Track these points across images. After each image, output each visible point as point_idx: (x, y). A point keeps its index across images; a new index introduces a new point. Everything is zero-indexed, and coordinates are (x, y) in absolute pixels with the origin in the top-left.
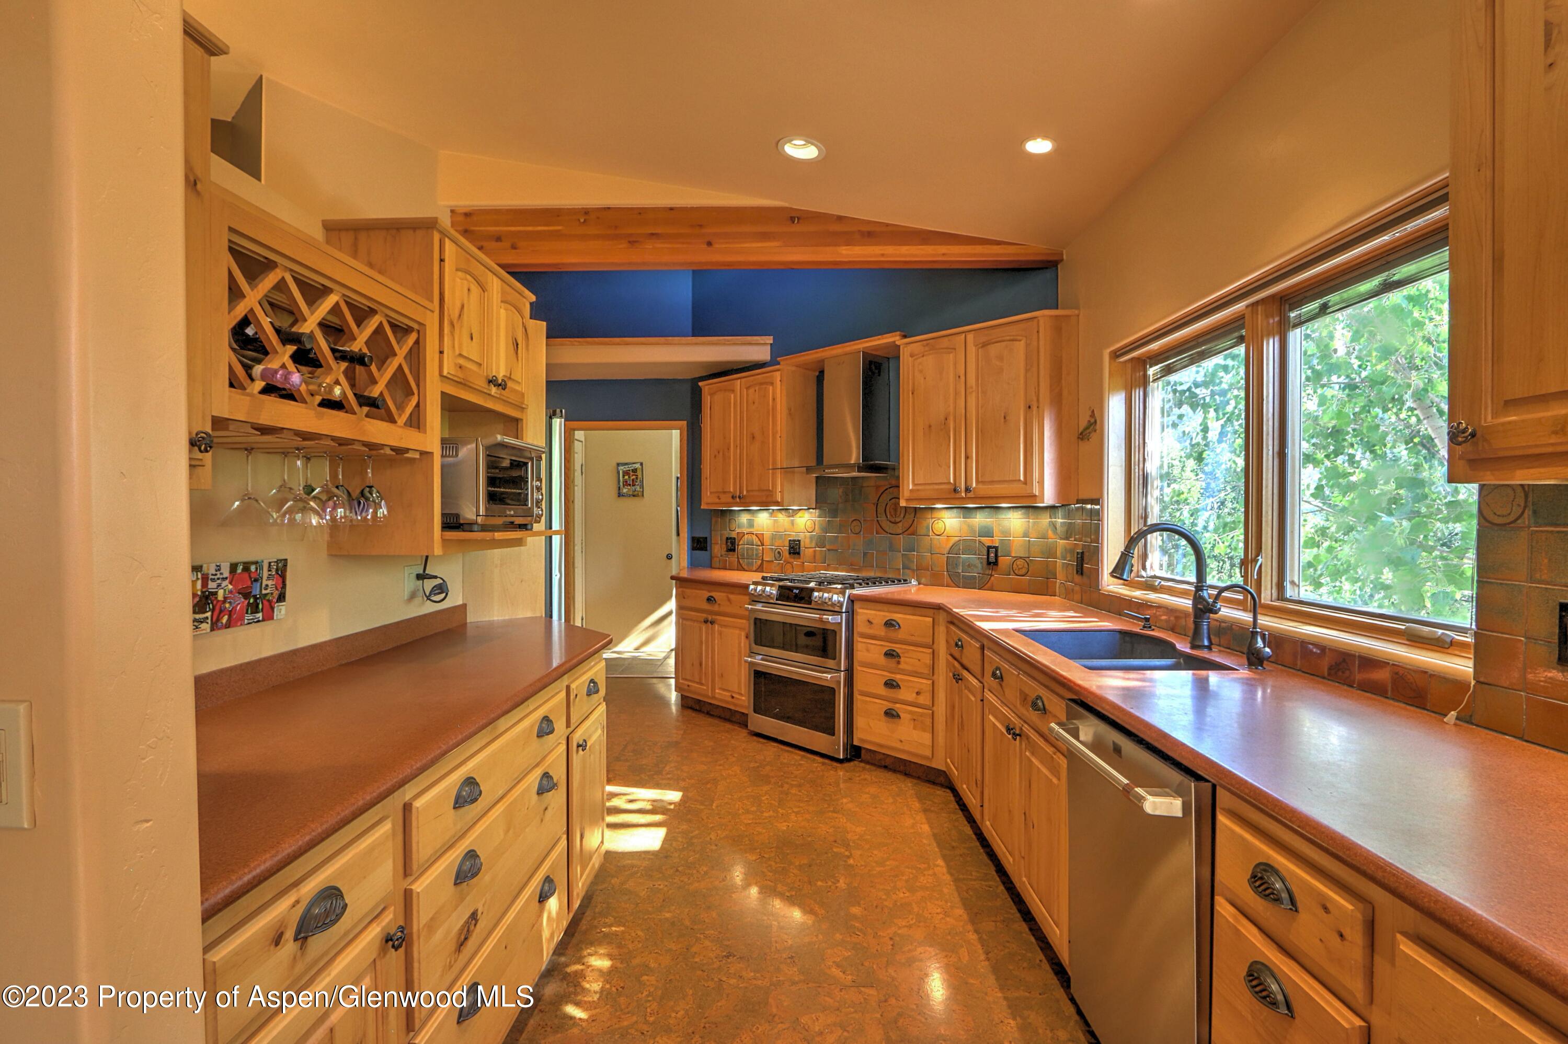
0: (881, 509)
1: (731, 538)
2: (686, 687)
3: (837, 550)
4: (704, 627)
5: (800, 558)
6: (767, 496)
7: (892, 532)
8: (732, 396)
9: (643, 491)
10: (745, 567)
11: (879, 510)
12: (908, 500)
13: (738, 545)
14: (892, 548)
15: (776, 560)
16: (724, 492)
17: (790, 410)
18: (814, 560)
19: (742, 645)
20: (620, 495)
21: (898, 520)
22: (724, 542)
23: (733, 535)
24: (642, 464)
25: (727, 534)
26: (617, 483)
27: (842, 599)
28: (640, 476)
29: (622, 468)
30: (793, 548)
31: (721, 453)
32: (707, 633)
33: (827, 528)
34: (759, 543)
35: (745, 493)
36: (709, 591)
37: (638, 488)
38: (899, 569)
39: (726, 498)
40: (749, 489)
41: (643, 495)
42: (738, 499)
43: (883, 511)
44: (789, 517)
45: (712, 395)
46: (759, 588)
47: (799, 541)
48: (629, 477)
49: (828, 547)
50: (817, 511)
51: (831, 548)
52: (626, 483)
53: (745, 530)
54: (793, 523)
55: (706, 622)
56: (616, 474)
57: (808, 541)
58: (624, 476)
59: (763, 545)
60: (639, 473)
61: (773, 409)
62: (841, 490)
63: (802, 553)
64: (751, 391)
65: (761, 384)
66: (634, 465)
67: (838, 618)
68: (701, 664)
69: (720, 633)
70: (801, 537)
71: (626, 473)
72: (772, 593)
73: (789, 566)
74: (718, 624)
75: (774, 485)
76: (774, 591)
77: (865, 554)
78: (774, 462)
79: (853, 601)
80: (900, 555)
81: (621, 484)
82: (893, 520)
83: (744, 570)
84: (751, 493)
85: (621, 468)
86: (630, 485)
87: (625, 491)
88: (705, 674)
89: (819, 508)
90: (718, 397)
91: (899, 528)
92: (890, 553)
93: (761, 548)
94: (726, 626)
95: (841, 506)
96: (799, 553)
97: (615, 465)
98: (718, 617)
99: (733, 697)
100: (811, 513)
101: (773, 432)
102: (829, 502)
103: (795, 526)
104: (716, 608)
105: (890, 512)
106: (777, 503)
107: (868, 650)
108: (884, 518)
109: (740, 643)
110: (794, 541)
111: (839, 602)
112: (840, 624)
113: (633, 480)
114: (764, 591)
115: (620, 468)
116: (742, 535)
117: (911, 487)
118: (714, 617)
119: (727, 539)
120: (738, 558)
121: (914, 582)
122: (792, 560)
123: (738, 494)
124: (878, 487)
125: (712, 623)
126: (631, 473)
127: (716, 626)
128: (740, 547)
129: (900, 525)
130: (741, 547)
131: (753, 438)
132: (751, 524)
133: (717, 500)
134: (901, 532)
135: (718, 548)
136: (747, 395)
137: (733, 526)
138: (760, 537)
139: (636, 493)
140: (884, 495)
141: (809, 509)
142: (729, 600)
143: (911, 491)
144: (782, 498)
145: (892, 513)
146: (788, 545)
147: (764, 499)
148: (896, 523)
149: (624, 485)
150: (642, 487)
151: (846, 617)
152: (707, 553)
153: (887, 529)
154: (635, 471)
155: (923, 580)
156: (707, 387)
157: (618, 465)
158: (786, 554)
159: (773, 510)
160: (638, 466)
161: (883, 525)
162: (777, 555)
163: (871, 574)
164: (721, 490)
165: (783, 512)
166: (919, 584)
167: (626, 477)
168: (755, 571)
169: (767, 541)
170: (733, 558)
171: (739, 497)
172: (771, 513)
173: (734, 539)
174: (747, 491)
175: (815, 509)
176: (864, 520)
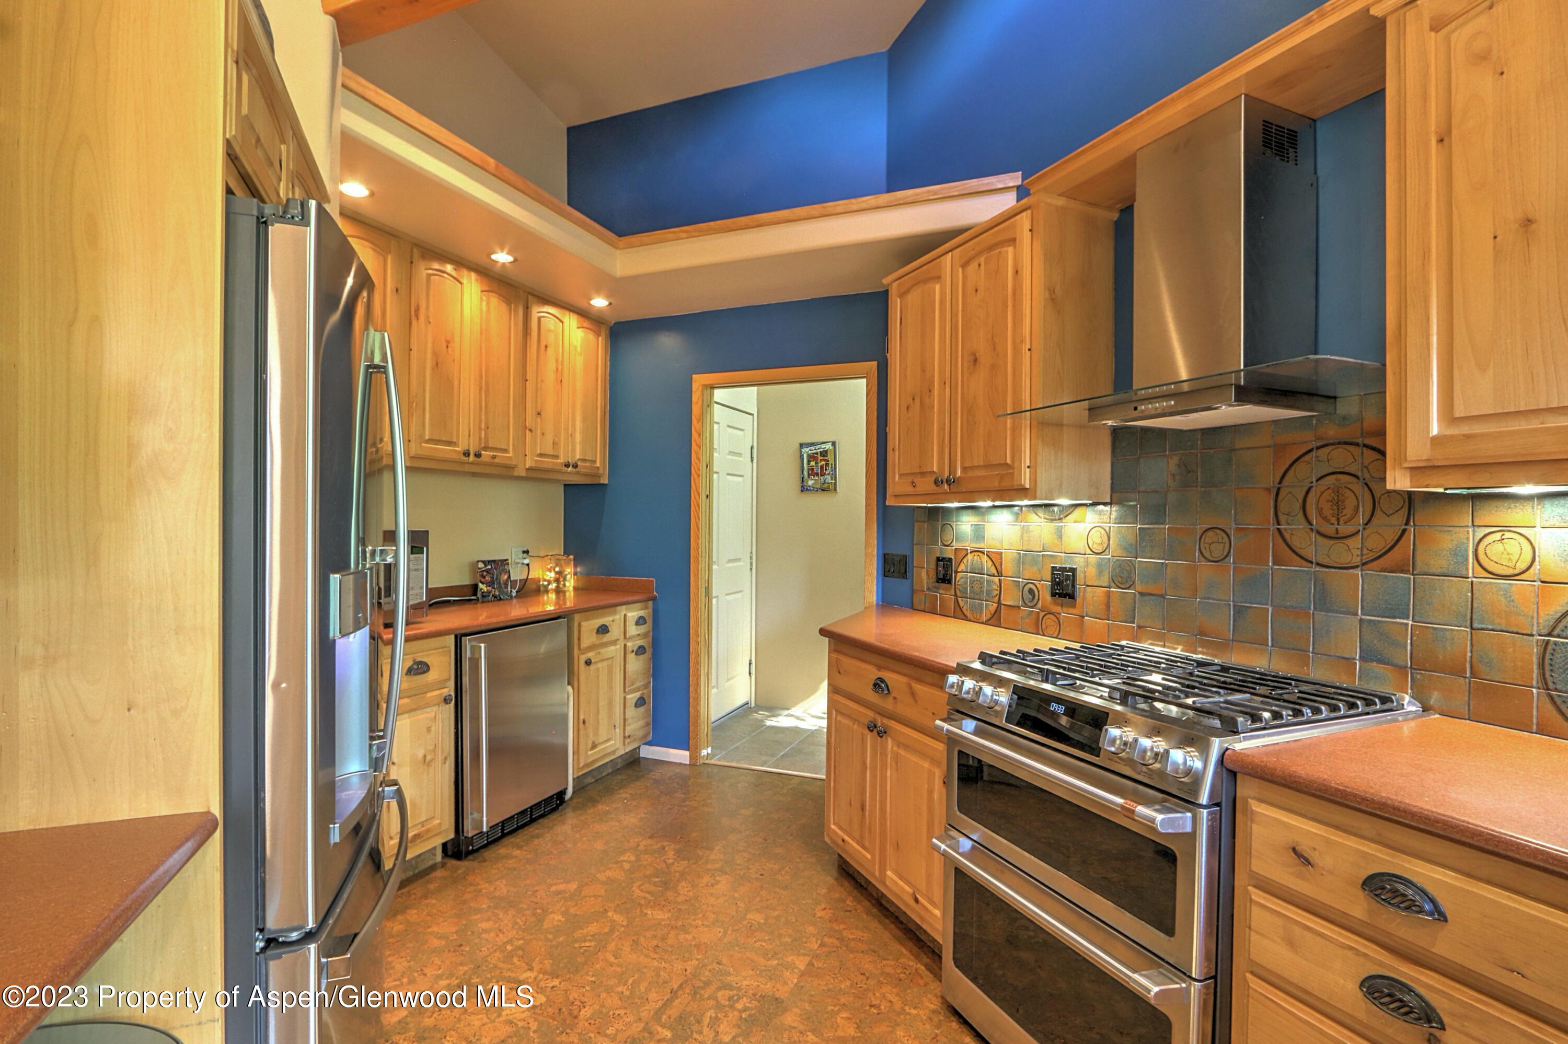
0: (1290, 504)
1: (943, 559)
2: (840, 842)
3: (1163, 596)
4: (869, 737)
5: (1074, 606)
6: (1002, 477)
7: (1325, 561)
8: (937, 287)
9: (835, 484)
10: (968, 614)
11: (1283, 506)
12: (1416, 471)
13: (956, 572)
14: (1324, 601)
15: (1026, 605)
16: (923, 474)
17: (1051, 290)
18: (1107, 612)
19: (936, 796)
20: (804, 489)
21: (1344, 529)
22: (933, 565)
23: (949, 553)
24: (834, 444)
25: (939, 550)
26: (799, 472)
27: (1198, 764)
28: (831, 461)
29: (807, 450)
30: (1058, 584)
31: (917, 401)
32: (874, 751)
33: (1138, 546)
34: (994, 571)
35: (959, 473)
36: (879, 668)
37: (828, 479)
38: (1350, 661)
39: (926, 485)
40: (966, 465)
41: (835, 490)
42: (946, 487)
43: (1297, 506)
44: (1052, 520)
45: (902, 295)
46: (969, 684)
47: (1073, 570)
48: (816, 463)
49: (1139, 587)
50: (1115, 508)
51: (1151, 589)
52: (812, 473)
53: (969, 545)
54: (1059, 534)
55: (872, 727)
56: (798, 460)
57: (1092, 571)
58: (809, 462)
59: (1000, 574)
60: (830, 457)
61: (1014, 294)
62: (1174, 461)
63: (1079, 595)
64: (973, 266)
65: (991, 248)
66: (823, 446)
67: (1183, 821)
68: (863, 808)
69: (896, 758)
70: (1078, 563)
71: (812, 457)
72: (996, 702)
73: (1050, 620)
74: (893, 739)
75: (1016, 451)
76: (1004, 697)
77: (1239, 611)
78: (1017, 399)
79: (1233, 774)
80: (1353, 621)
81: (806, 473)
82: (1330, 530)
83: (965, 618)
84: (970, 474)
85: (805, 450)
86: (817, 474)
87: (810, 483)
88: (870, 829)
89: (1119, 503)
90: (914, 297)
91: (1352, 551)
92: (1320, 615)
93: (996, 579)
94: (907, 747)
95: (1172, 497)
96: (1072, 596)
97: (798, 446)
98: (892, 724)
99: (917, 901)
100: (1101, 512)
101: (1014, 343)
102: (1142, 488)
103: (1065, 539)
104: (888, 704)
105: (1320, 511)
106: (1023, 492)
107: (1291, 943)
108: (1301, 524)
109: (930, 792)
110: (1063, 569)
111: (1188, 771)
112: (1192, 837)
113: (822, 467)
114: (979, 692)
115: (803, 450)
116: (964, 553)
117: (1435, 430)
118: (886, 721)
119: (938, 559)
120: (956, 595)
121: (1410, 706)
122: (1058, 609)
123: (947, 474)
124: (1279, 449)
125: (882, 733)
126: (820, 458)
127: (890, 740)
128: (959, 575)
129: (1355, 543)
130: (961, 577)
131: (976, 360)
132: (979, 533)
133: (910, 490)
134: (1357, 560)
135: (923, 575)
136: (965, 278)
137: (948, 538)
138: (996, 558)
139: (825, 486)
140: (1300, 466)
141: (1095, 504)
142: (913, 694)
143: (1436, 441)
144: (1034, 480)
145: (1327, 512)
146: (1049, 577)
147: (995, 484)
148: (1338, 538)
149: (809, 475)
150: (834, 477)
151: (1211, 819)
152: (906, 583)
153: (1310, 553)
154: (824, 453)
155: (1435, 698)
156: (895, 285)
157: (802, 445)
158: (1045, 595)
159: (1021, 507)
160: (828, 446)
161: (1296, 543)
162: (1028, 596)
163: (1259, 662)
164: (918, 471)
165: (1041, 512)
166: (1426, 709)
167: (813, 463)
168: (986, 623)
169: (1008, 567)
170: (946, 594)
171: (948, 481)
172: (1017, 514)
173: (950, 560)
174: (964, 469)
175: (1111, 504)
176: (1238, 530)
